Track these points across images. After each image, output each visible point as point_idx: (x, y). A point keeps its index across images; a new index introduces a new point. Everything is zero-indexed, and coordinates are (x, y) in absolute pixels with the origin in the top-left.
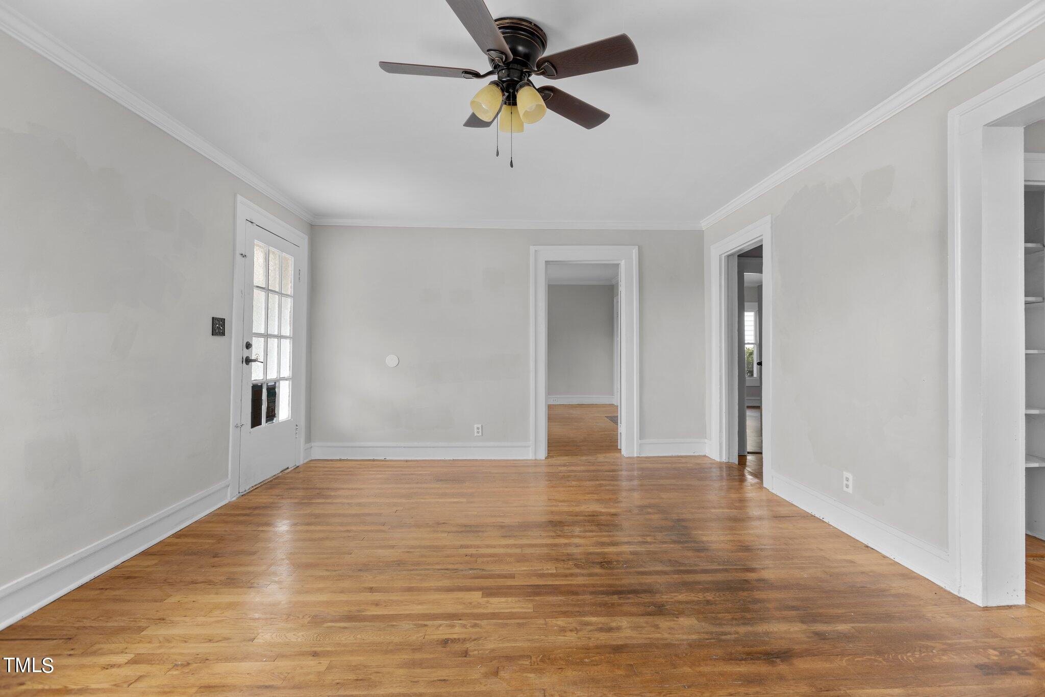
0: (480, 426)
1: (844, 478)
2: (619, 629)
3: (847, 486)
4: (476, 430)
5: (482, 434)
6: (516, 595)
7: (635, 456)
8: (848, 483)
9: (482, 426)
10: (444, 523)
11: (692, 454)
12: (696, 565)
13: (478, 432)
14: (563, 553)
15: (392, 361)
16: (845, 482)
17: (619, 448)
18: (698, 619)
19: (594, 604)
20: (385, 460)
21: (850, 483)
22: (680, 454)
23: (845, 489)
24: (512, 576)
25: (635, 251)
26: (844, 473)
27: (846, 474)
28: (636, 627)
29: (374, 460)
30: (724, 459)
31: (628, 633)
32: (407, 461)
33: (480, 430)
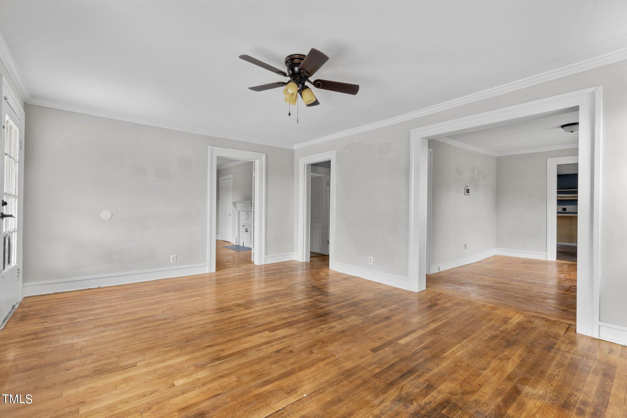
0: (175, 256)
1: (369, 259)
2: (335, 326)
3: (370, 262)
4: (172, 259)
5: (176, 261)
6: (284, 328)
7: (263, 264)
8: (371, 261)
9: (176, 256)
10: (204, 311)
11: (288, 260)
12: (337, 300)
13: (173, 260)
14: (282, 309)
15: (105, 215)
16: (370, 260)
17: (252, 261)
18: (355, 316)
19: (318, 322)
20: (99, 288)
21: (372, 261)
22: (283, 261)
23: (369, 263)
24: (272, 322)
25: (264, 156)
26: (369, 257)
27: (370, 257)
28: (340, 324)
29: (89, 289)
30: (305, 261)
31: (339, 326)
32: (120, 286)
33: (175, 259)
